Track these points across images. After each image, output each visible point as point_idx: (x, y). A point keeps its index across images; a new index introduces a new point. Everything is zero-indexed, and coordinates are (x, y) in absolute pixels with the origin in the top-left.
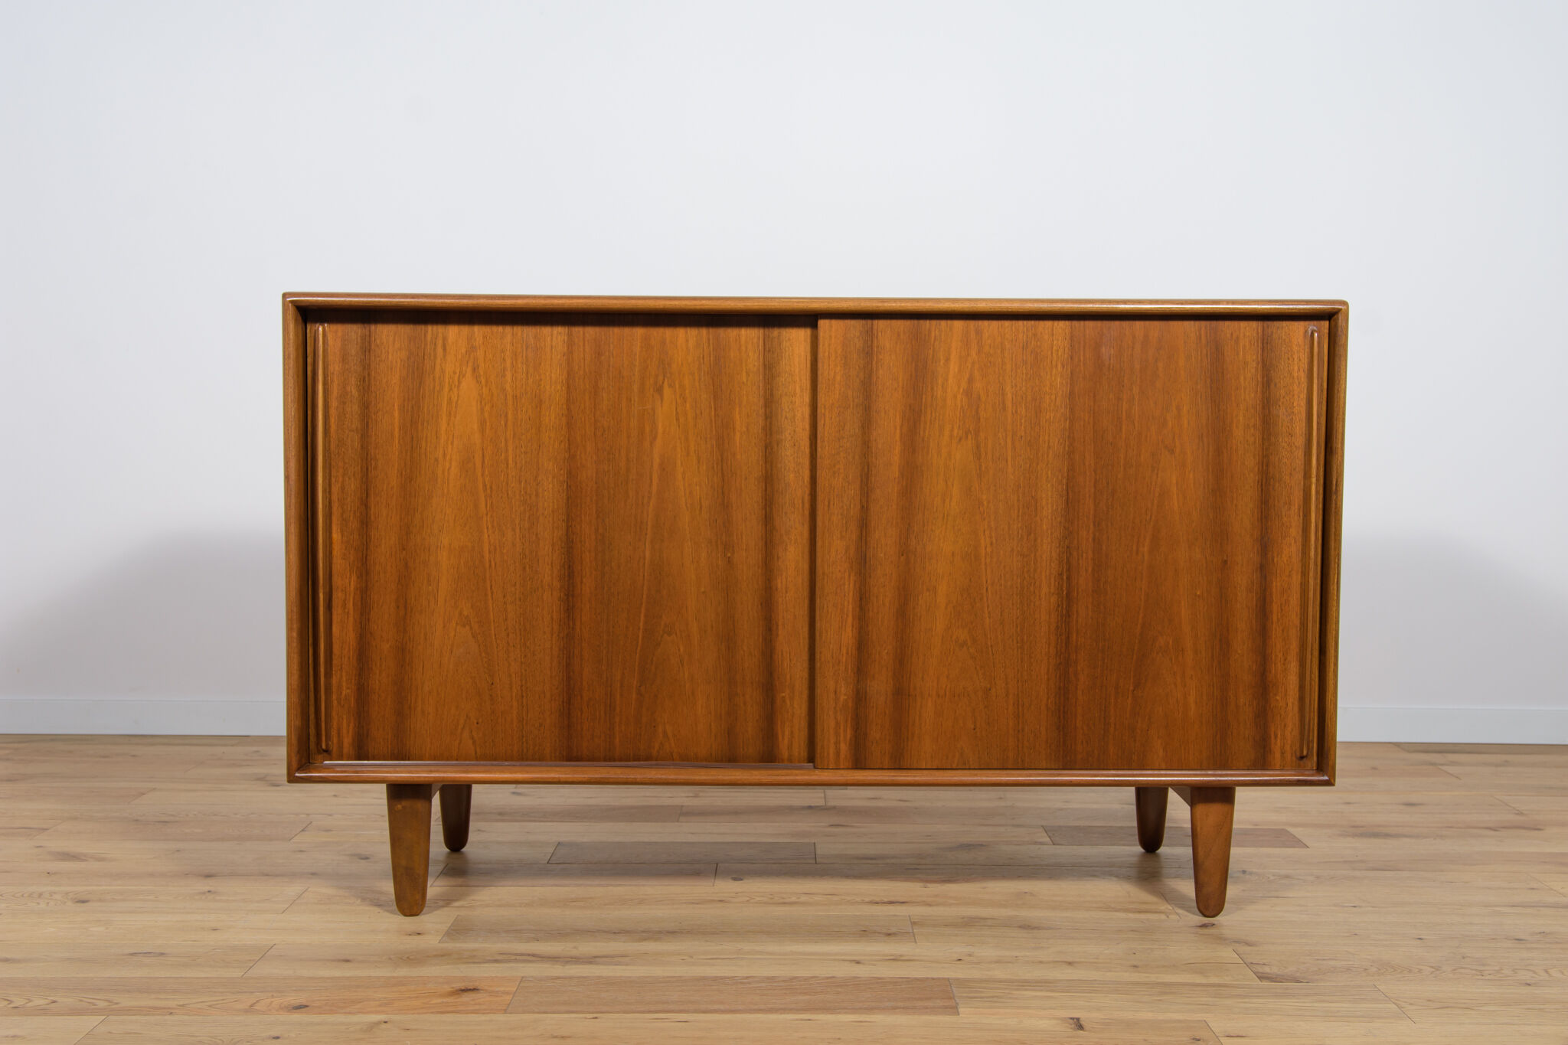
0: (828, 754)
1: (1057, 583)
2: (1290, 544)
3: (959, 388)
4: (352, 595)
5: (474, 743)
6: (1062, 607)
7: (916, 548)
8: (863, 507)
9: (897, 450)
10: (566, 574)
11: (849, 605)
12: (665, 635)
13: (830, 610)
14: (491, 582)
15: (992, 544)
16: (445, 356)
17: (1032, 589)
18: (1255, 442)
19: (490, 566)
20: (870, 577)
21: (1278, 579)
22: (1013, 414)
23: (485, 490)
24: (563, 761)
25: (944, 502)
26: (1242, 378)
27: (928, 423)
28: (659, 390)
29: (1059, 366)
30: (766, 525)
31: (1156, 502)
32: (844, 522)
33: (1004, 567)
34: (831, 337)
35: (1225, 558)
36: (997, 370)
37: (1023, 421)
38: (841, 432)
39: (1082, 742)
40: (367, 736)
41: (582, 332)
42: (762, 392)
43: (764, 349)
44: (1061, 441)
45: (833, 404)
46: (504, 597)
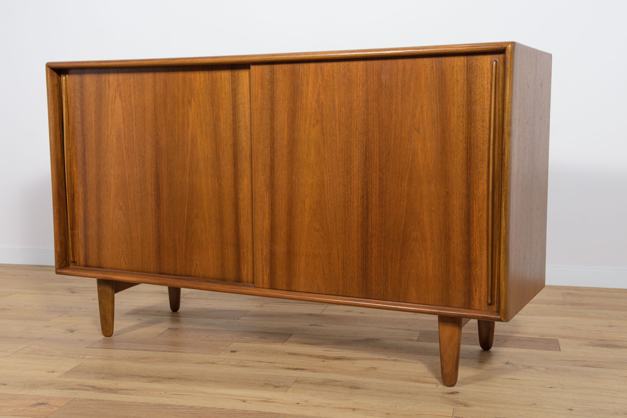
0: (259, 281)
1: (361, 201)
2: (483, 184)
3: (313, 98)
4: (81, 195)
5: (125, 263)
6: (364, 213)
7: (295, 181)
8: (271, 159)
9: (286, 131)
10: (157, 189)
11: (267, 209)
12: (195, 219)
13: (258, 210)
14: (129, 191)
15: (330, 179)
16: (109, 89)
17: (349, 204)
18: (463, 125)
19: (129, 184)
20: (275, 194)
21: (477, 203)
22: (339, 112)
23: (126, 149)
24: (158, 274)
25: (308, 157)
26: (456, 89)
27: (300, 117)
28: (190, 102)
29: (361, 86)
30: (235, 168)
31: (410, 159)
32: (264, 167)
33: (336, 191)
34: (255, 74)
35: (448, 191)
36: (331, 89)
37: (344, 115)
38: (261, 122)
39: (375, 285)
40: (88, 256)
41: (159, 76)
42: (231, 103)
43: (232, 81)
44: (362, 125)
45: (257, 108)
46: (134, 198)
